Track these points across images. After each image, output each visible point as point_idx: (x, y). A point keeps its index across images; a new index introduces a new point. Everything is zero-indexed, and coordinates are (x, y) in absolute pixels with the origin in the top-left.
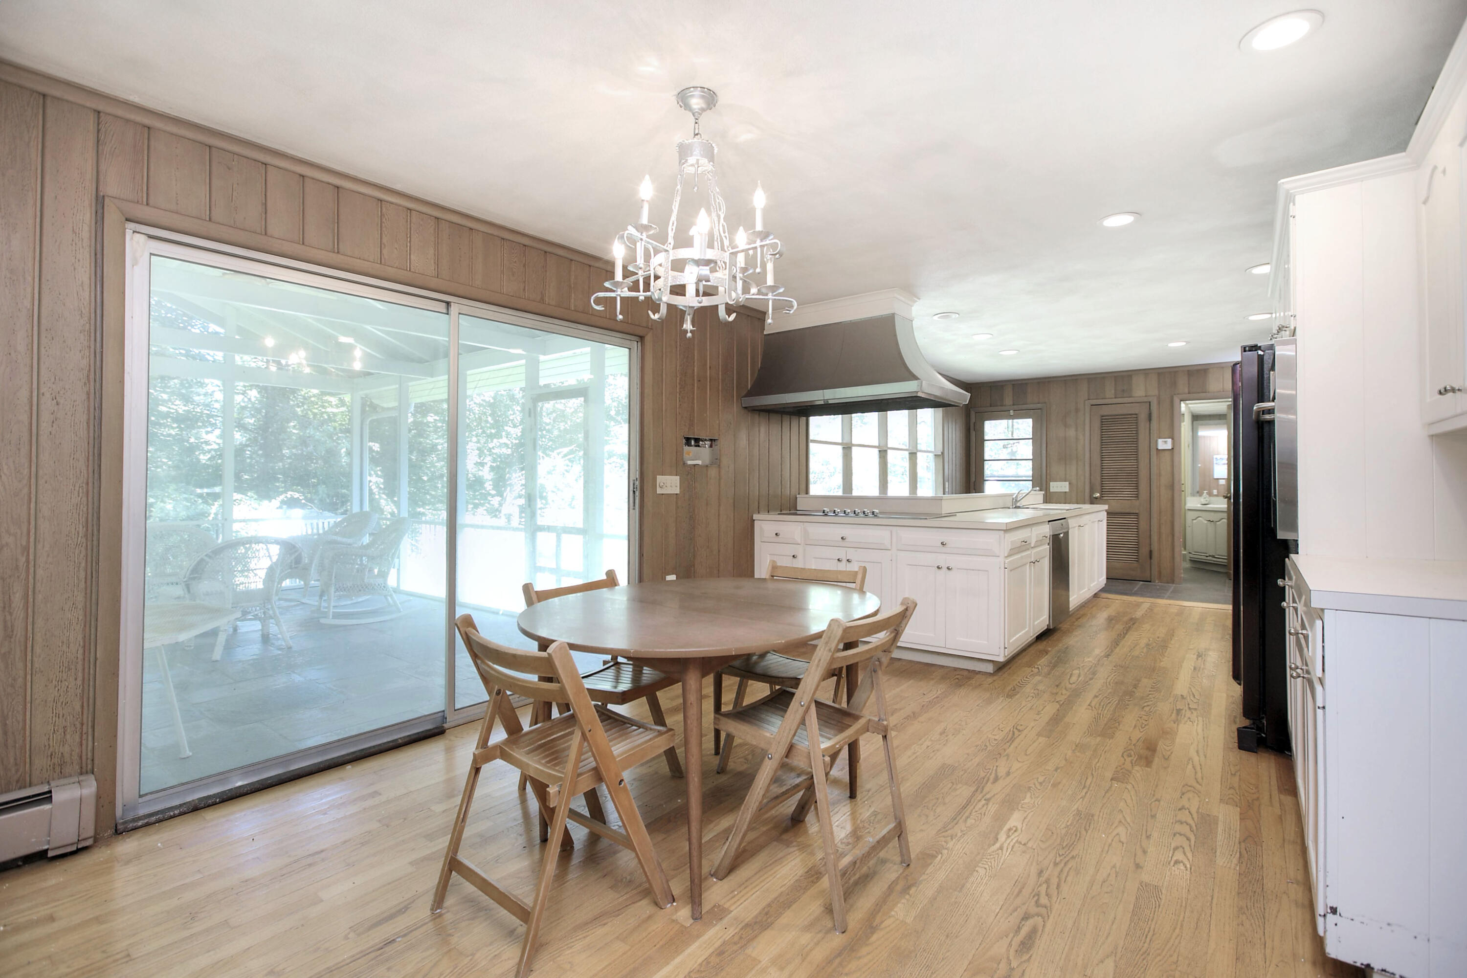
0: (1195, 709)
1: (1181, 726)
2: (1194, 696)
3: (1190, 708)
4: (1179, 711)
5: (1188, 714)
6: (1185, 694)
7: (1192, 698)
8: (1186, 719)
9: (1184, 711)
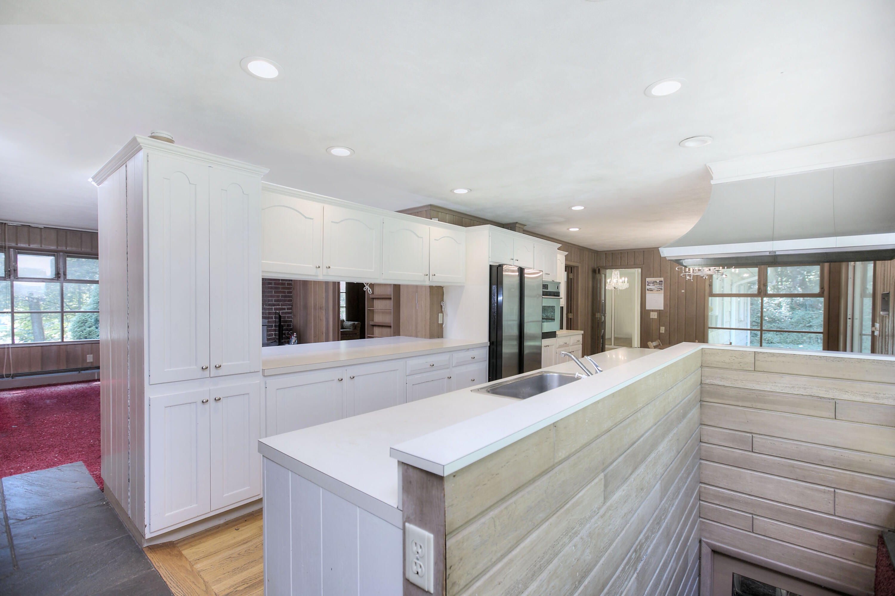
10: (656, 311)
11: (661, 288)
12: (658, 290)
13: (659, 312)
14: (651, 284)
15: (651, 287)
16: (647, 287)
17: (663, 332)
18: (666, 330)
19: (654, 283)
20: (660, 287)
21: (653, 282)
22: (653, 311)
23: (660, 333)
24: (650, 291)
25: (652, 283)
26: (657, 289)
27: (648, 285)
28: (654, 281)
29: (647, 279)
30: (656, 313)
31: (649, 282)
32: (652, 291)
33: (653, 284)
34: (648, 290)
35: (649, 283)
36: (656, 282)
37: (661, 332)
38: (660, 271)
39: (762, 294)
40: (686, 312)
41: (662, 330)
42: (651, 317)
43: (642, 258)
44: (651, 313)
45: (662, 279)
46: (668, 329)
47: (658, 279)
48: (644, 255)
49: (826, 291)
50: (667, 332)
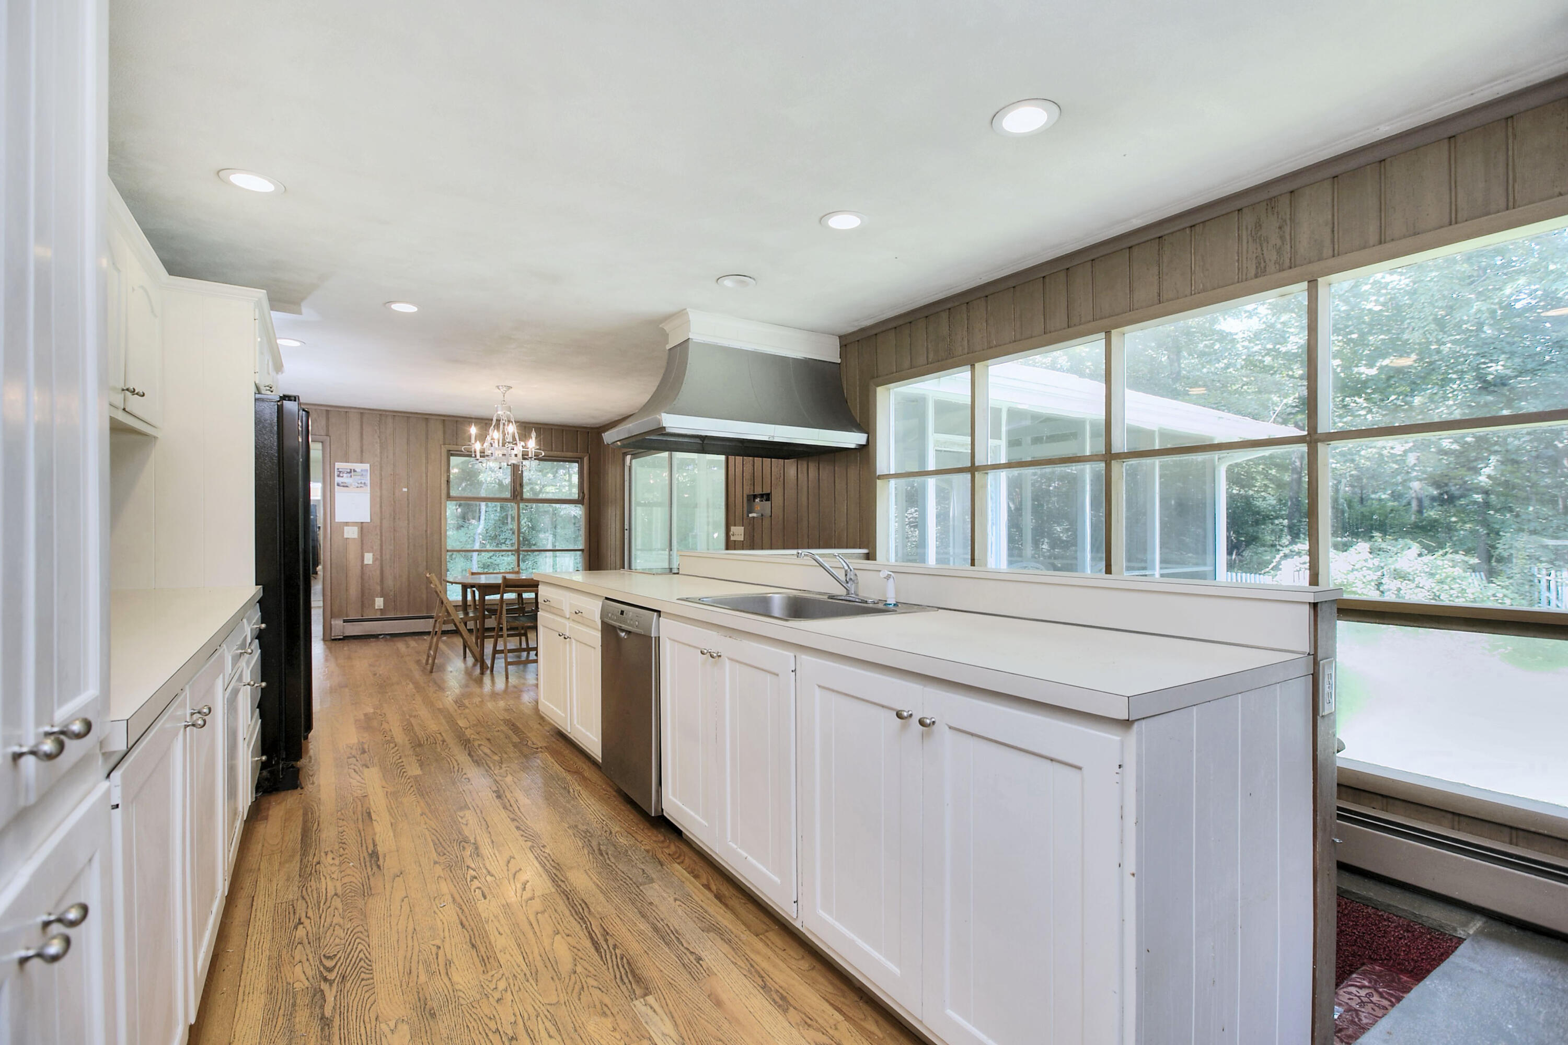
0: (349, 758)
1: (356, 741)
2: (355, 770)
3: (354, 757)
4: (364, 752)
5: (354, 752)
6: (366, 770)
7: (356, 767)
8: (354, 748)
9: (359, 753)
10: (354, 524)
11: (365, 483)
12: (360, 486)
13: (362, 526)
14: (345, 475)
15: (345, 479)
16: (337, 480)
17: (371, 562)
18: (375, 560)
19: (351, 472)
20: (363, 482)
21: (349, 471)
22: (347, 524)
23: (363, 566)
24: (344, 487)
25: (347, 472)
26: (357, 485)
27: (339, 476)
28: (351, 470)
29: (336, 464)
30: (356, 528)
31: (339, 470)
32: (347, 487)
33: (349, 475)
34: (338, 485)
35: (340, 472)
36: (355, 471)
37: (366, 562)
38: (362, 451)
39: (519, 498)
40: (410, 525)
41: (369, 558)
42: (345, 537)
43: (323, 422)
44: (346, 528)
45: (367, 466)
46: (379, 557)
47: (358, 467)
48: (328, 419)
49: (587, 497)
50: (378, 563)
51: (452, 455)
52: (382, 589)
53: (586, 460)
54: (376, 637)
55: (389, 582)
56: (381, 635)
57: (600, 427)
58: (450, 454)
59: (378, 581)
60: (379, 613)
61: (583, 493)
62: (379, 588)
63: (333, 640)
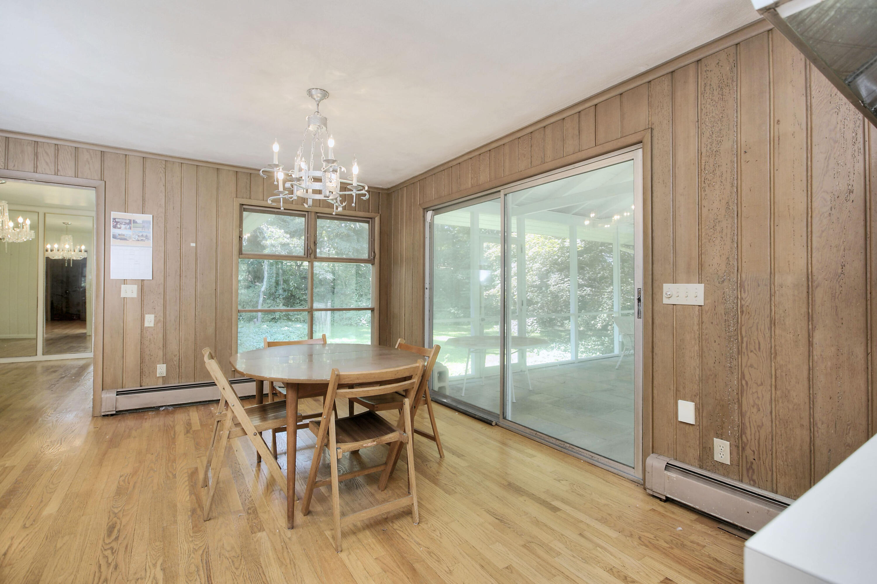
10: (134, 282)
11: (146, 236)
12: (140, 238)
13: (141, 284)
14: (123, 226)
15: (123, 231)
16: (113, 231)
17: (152, 325)
18: (156, 322)
19: (130, 223)
20: (145, 234)
21: (128, 221)
22: (125, 282)
23: (142, 327)
24: (121, 239)
25: (126, 224)
26: (137, 237)
27: (115, 227)
28: (130, 220)
29: (114, 214)
30: (135, 286)
31: (117, 220)
32: (125, 239)
33: (128, 226)
34: (115, 237)
35: (117, 222)
36: (135, 222)
37: (147, 324)
38: (144, 200)
39: (312, 256)
40: (198, 284)
41: (150, 320)
42: (123, 295)
43: (98, 166)
44: (123, 286)
45: (149, 217)
46: (162, 319)
47: (140, 218)
48: (102, 161)
49: (377, 256)
50: (160, 325)
51: (245, 210)
52: (165, 355)
53: (377, 220)
54: (156, 409)
55: (173, 346)
56: (162, 406)
57: (392, 188)
58: (243, 208)
59: (161, 346)
60: (161, 380)
61: (374, 252)
62: (161, 353)
63: (104, 416)
